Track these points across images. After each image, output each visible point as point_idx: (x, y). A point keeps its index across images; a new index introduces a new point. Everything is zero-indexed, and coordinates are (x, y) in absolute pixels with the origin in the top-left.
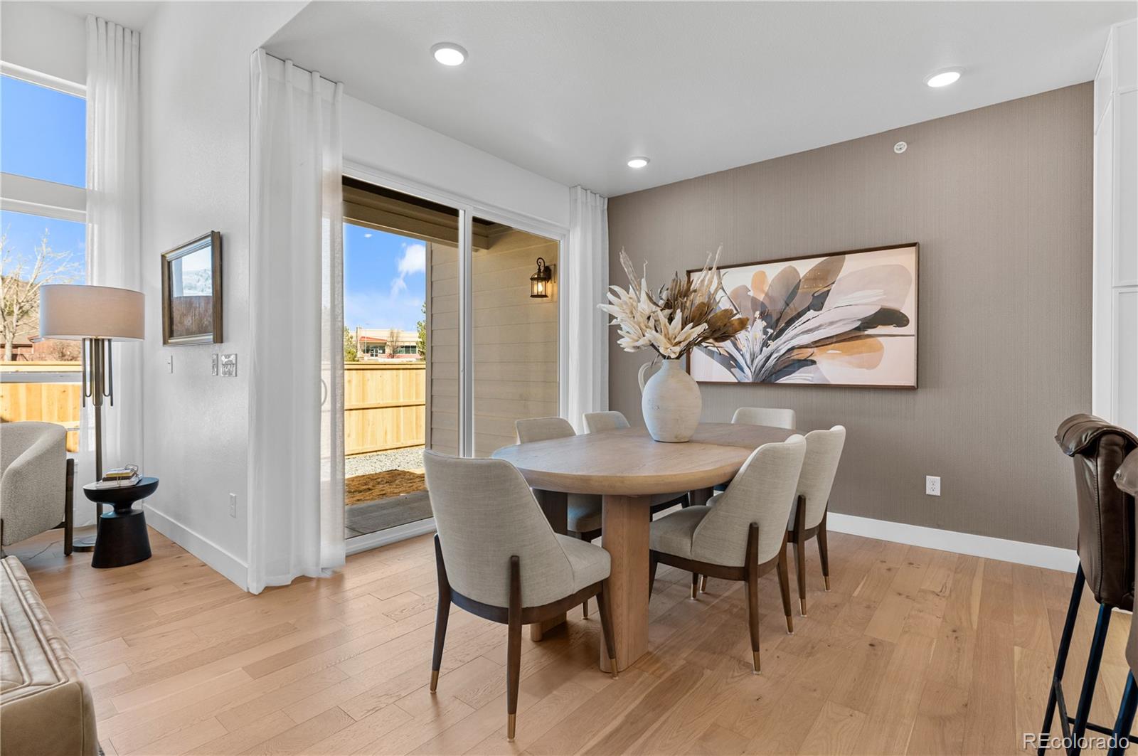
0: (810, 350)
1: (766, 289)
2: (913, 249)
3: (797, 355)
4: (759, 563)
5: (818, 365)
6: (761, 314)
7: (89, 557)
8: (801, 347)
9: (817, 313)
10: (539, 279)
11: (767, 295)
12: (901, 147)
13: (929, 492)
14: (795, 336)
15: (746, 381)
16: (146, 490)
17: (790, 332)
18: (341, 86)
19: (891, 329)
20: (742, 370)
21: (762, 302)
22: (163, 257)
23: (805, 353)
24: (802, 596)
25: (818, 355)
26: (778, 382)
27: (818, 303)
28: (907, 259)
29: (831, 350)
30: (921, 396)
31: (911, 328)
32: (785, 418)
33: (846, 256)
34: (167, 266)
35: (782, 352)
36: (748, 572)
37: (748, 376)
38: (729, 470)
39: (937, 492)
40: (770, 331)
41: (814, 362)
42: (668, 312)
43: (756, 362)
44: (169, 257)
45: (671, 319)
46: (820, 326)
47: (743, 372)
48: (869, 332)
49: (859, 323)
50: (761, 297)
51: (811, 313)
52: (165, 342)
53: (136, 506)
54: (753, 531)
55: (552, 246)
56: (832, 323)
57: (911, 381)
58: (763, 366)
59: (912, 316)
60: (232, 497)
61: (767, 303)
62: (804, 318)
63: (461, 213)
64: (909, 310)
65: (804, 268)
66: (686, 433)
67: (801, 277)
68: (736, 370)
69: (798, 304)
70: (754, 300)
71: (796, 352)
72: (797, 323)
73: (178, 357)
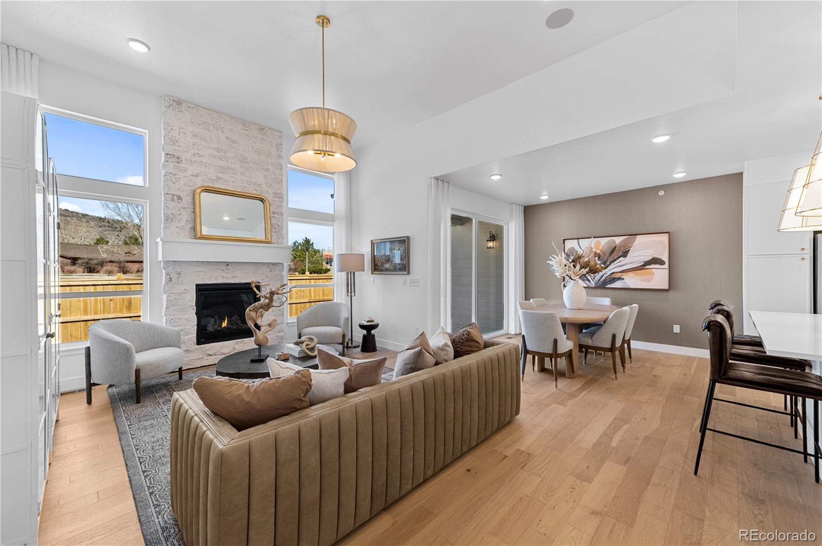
0: (621, 274)
1: (601, 248)
2: (667, 234)
3: (614, 276)
4: (616, 346)
5: (625, 280)
6: (598, 258)
8: (617, 273)
9: (624, 259)
10: (490, 241)
11: (601, 250)
12: (661, 193)
13: (675, 331)
14: (613, 268)
15: (592, 286)
16: (375, 327)
17: (612, 266)
18: (450, 184)
19: (657, 266)
20: (590, 281)
21: (599, 254)
22: (372, 241)
23: (618, 275)
24: (623, 366)
25: (624, 276)
26: (607, 286)
27: (625, 254)
28: (665, 238)
29: (631, 274)
30: (671, 293)
31: (666, 266)
32: (606, 301)
33: (638, 236)
34: (373, 245)
35: (608, 274)
36: (612, 349)
37: (593, 284)
38: (606, 317)
39: (678, 331)
40: (603, 265)
41: (623, 279)
42: (573, 263)
43: (596, 279)
44: (374, 242)
45: (574, 266)
46: (626, 264)
47: (590, 282)
48: (648, 267)
49: (643, 263)
50: (598, 252)
51: (621, 259)
52: (372, 273)
53: (373, 332)
54: (614, 337)
55: (500, 228)
56: (631, 263)
57: (667, 287)
58: (599, 280)
59: (666, 261)
60: (416, 328)
61: (601, 254)
62: (618, 261)
63: (474, 220)
64: (665, 258)
65: (618, 240)
66: (581, 306)
67: (617, 243)
68: (586, 282)
69: (615, 255)
70: (595, 253)
71: (614, 274)
72: (615, 263)
73: (378, 279)
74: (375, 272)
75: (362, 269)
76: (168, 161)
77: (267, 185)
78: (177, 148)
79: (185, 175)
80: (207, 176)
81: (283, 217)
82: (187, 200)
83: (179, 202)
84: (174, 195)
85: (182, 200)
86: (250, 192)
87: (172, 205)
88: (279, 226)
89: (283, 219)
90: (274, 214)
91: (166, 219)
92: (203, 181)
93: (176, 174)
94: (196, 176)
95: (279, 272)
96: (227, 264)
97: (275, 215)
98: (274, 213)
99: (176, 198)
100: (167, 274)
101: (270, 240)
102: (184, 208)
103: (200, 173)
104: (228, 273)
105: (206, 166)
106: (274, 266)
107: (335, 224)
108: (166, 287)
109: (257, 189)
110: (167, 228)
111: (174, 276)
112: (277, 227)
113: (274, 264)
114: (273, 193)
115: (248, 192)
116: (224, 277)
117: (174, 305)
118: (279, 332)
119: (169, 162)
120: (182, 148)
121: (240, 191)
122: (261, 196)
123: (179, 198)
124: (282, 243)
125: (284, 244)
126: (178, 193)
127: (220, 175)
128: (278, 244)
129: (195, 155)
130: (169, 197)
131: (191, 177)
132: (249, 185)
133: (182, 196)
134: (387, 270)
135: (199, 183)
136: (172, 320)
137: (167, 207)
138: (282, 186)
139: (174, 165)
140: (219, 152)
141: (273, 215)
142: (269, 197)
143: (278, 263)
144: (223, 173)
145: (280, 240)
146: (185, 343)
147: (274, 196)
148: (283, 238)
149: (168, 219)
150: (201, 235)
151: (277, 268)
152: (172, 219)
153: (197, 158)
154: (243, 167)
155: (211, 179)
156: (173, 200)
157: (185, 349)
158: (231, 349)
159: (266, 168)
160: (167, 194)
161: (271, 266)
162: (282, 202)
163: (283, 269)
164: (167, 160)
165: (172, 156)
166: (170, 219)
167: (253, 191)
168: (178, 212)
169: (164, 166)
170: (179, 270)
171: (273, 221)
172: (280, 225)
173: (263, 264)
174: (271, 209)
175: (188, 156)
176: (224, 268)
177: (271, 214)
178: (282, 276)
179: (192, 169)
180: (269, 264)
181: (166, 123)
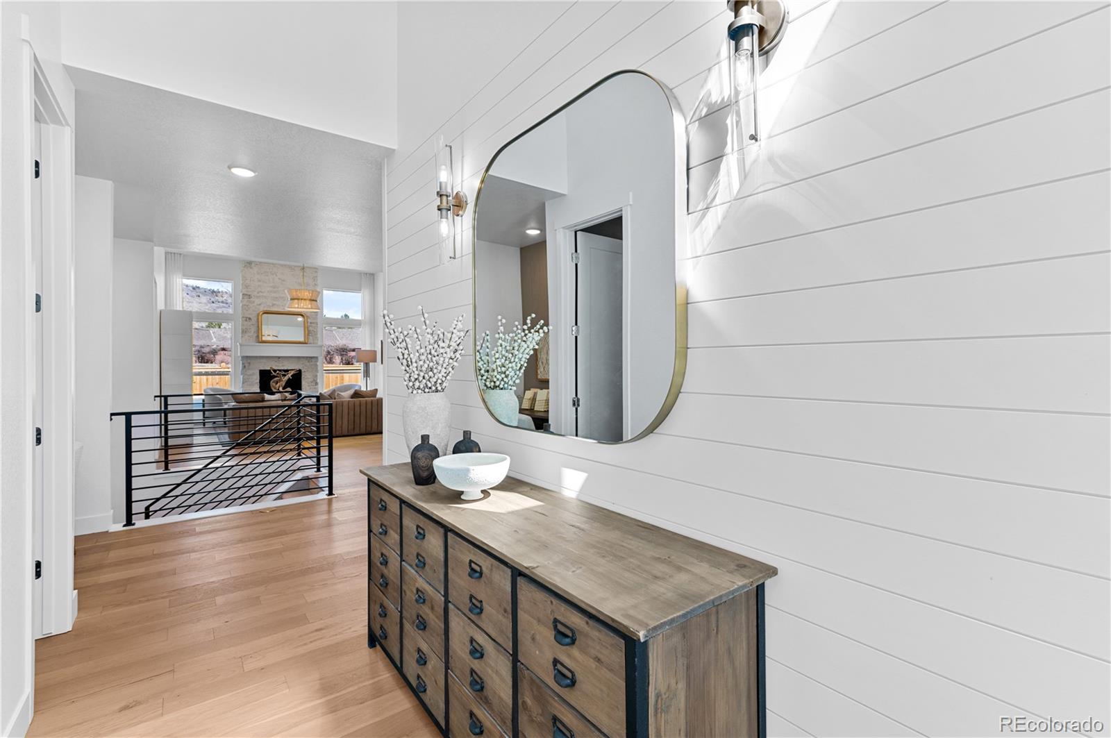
75: (375, 361)
78: (249, 290)
79: (253, 305)
80: (266, 304)
82: (254, 320)
83: (250, 321)
84: (246, 317)
87: (246, 323)
89: (317, 327)
91: (243, 332)
92: (264, 307)
93: (248, 305)
94: (260, 305)
95: (314, 363)
96: (279, 358)
97: (312, 325)
98: (311, 323)
99: (248, 319)
100: (243, 364)
101: (306, 342)
102: (253, 324)
103: (262, 303)
104: (279, 363)
105: (265, 298)
106: (310, 359)
107: (364, 327)
108: (242, 371)
110: (243, 337)
111: (246, 365)
112: (314, 332)
115: (294, 311)
116: (277, 366)
117: (247, 382)
119: (245, 298)
120: (252, 290)
122: (301, 313)
123: (250, 319)
124: (317, 344)
125: (319, 344)
126: (249, 316)
127: (274, 303)
128: (314, 344)
129: (259, 292)
130: (244, 319)
131: (257, 306)
133: (252, 318)
135: (262, 308)
137: (243, 324)
139: (247, 300)
140: (274, 289)
142: (308, 313)
143: (312, 357)
144: (276, 301)
145: (315, 341)
148: (317, 339)
149: (244, 332)
150: (261, 340)
151: (313, 360)
152: (246, 332)
153: (260, 294)
155: (268, 306)
156: (246, 320)
160: (243, 317)
162: (317, 316)
163: (318, 361)
164: (243, 297)
165: (246, 295)
168: (250, 327)
169: (242, 302)
170: (249, 361)
171: (311, 328)
172: (316, 331)
173: (303, 357)
174: (309, 320)
175: (256, 293)
176: (276, 360)
177: (309, 324)
178: (317, 365)
179: (257, 301)
180: (307, 357)
181: (243, 277)
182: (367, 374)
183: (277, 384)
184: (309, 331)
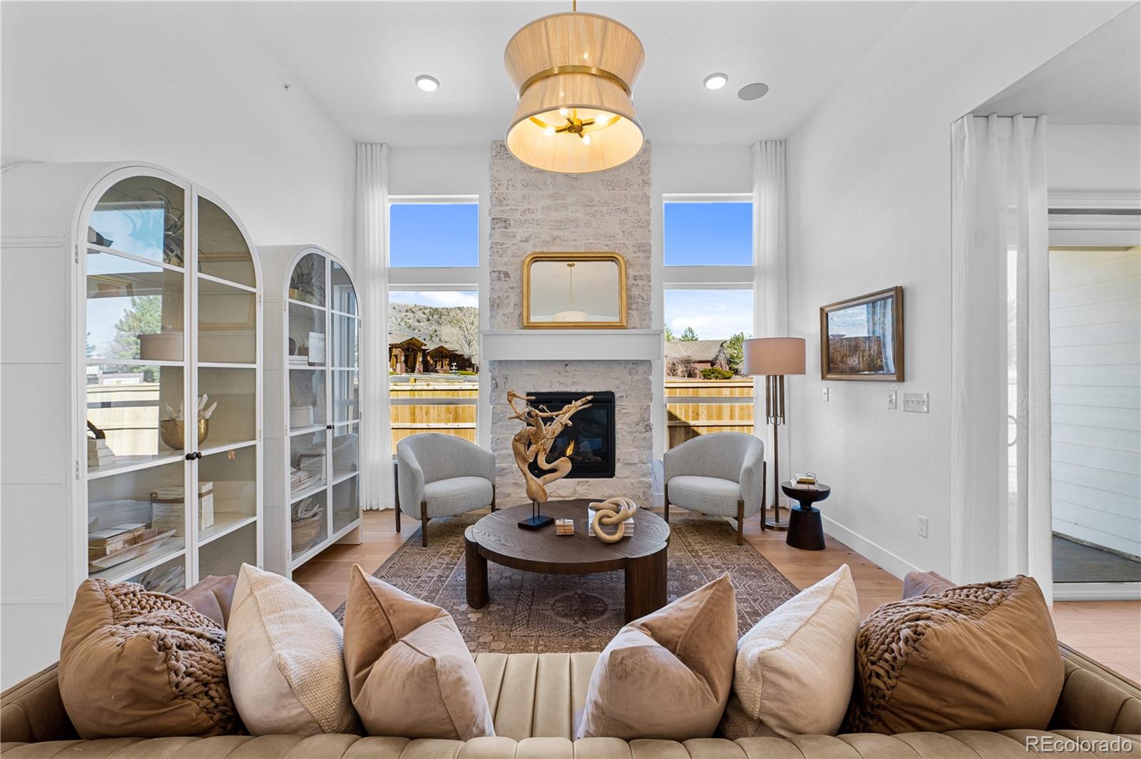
7: (784, 535)
18: (1044, 119)
22: (822, 309)
34: (824, 315)
44: (827, 310)
52: (824, 378)
73: (836, 389)
74: (828, 376)
75: (801, 370)
76: (494, 228)
77: (624, 235)
78: (506, 208)
79: (513, 242)
80: (539, 238)
81: (651, 284)
82: (514, 276)
83: (506, 281)
84: (500, 272)
85: (509, 277)
86: (599, 250)
87: (498, 285)
88: (643, 299)
89: (650, 286)
90: (635, 280)
91: (492, 306)
92: (535, 246)
93: (503, 244)
94: (526, 241)
95: (646, 376)
96: (566, 363)
97: (638, 282)
98: (635, 278)
99: (502, 276)
100: (493, 379)
101: (624, 324)
102: (512, 288)
103: (531, 236)
104: (566, 376)
105: (538, 224)
106: (635, 366)
107: (754, 283)
108: (493, 395)
109: (609, 243)
110: (494, 318)
111: (500, 381)
112: (640, 300)
113: (636, 363)
114: (634, 246)
115: (595, 251)
116: (561, 383)
117: (500, 420)
118: (644, 476)
119: (496, 229)
120: (510, 207)
121: (583, 251)
122: (614, 253)
123: (507, 275)
124: (649, 328)
125: (653, 328)
126: (504, 269)
127: (556, 233)
128: (642, 328)
129: (525, 212)
130: (495, 276)
131: (521, 243)
132: (598, 239)
133: (509, 272)
134: (854, 371)
135: (530, 249)
136: (498, 439)
137: (493, 289)
138: (649, 231)
139: (502, 232)
140: (555, 200)
141: (635, 283)
142: (628, 253)
143: (641, 361)
144: (560, 229)
145: (645, 322)
146: (513, 472)
147: (636, 249)
148: (650, 319)
150: (528, 323)
151: (641, 369)
152: (498, 304)
153: (528, 216)
154: (589, 214)
155: (544, 241)
156: (499, 279)
157: (514, 481)
158: (571, 491)
159: (622, 207)
160: (493, 272)
161: (631, 366)
162: (649, 258)
163: (651, 370)
164: (493, 226)
165: (499, 220)
166: (496, 305)
167: (602, 248)
168: (506, 295)
169: (491, 236)
170: (506, 373)
171: (635, 292)
172: (645, 298)
173: (619, 362)
174: (631, 272)
175: (517, 215)
176: (561, 369)
177: (631, 281)
178: (649, 382)
179: (521, 233)
180: (627, 361)
181: (494, 179)
182: (776, 407)
183: (529, 445)
184: (629, 297)
